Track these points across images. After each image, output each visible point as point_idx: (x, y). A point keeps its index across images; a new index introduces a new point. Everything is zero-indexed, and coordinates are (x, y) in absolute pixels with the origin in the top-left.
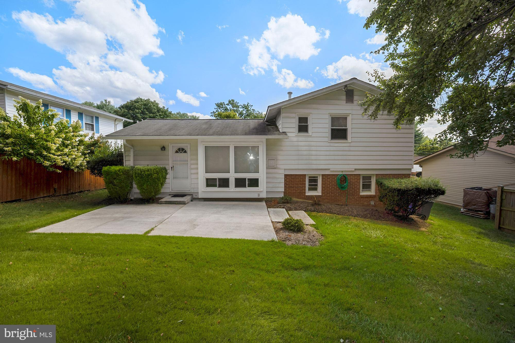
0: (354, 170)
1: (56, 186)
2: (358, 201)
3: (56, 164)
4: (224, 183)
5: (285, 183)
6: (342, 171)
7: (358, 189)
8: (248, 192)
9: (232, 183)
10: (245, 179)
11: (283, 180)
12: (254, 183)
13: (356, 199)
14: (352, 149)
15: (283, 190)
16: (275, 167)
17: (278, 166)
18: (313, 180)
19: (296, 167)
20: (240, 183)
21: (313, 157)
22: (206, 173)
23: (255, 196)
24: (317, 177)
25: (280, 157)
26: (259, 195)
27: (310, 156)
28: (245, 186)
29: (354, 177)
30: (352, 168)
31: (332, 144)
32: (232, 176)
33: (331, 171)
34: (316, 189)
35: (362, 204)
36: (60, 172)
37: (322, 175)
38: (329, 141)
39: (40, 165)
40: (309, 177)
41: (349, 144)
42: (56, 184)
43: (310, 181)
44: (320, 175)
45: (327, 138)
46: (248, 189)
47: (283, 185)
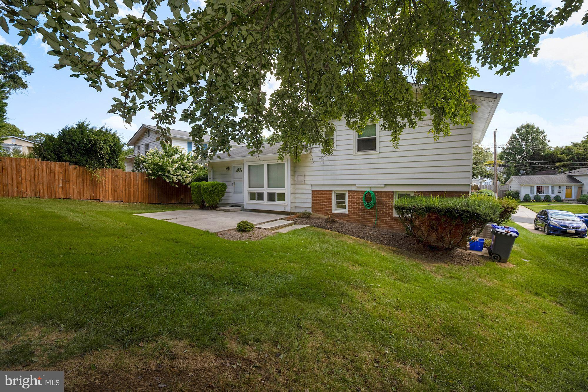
0: (383, 186)
1: (182, 197)
2: (390, 223)
3: (173, 181)
4: (260, 196)
5: (312, 199)
6: (370, 187)
7: (391, 209)
8: (277, 206)
9: (266, 196)
10: (275, 193)
11: (310, 196)
12: (281, 197)
13: (388, 221)
14: (381, 160)
15: (310, 205)
16: (303, 183)
17: (306, 182)
18: (341, 197)
19: (321, 183)
20: (271, 197)
21: (338, 172)
22: (249, 187)
23: (281, 209)
24: (345, 194)
25: (307, 173)
26: (285, 208)
27: (335, 171)
28: (274, 200)
29: (385, 194)
30: (382, 183)
31: (357, 157)
32: (266, 190)
33: (358, 187)
34: (344, 207)
35: (396, 227)
36: (178, 186)
37: (349, 191)
38: (355, 154)
39: (165, 181)
40: (337, 194)
41: (377, 155)
42: (183, 195)
43: (338, 197)
44: (346, 191)
45: (352, 150)
46: (277, 203)
47: (310, 201)
